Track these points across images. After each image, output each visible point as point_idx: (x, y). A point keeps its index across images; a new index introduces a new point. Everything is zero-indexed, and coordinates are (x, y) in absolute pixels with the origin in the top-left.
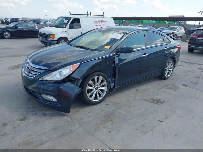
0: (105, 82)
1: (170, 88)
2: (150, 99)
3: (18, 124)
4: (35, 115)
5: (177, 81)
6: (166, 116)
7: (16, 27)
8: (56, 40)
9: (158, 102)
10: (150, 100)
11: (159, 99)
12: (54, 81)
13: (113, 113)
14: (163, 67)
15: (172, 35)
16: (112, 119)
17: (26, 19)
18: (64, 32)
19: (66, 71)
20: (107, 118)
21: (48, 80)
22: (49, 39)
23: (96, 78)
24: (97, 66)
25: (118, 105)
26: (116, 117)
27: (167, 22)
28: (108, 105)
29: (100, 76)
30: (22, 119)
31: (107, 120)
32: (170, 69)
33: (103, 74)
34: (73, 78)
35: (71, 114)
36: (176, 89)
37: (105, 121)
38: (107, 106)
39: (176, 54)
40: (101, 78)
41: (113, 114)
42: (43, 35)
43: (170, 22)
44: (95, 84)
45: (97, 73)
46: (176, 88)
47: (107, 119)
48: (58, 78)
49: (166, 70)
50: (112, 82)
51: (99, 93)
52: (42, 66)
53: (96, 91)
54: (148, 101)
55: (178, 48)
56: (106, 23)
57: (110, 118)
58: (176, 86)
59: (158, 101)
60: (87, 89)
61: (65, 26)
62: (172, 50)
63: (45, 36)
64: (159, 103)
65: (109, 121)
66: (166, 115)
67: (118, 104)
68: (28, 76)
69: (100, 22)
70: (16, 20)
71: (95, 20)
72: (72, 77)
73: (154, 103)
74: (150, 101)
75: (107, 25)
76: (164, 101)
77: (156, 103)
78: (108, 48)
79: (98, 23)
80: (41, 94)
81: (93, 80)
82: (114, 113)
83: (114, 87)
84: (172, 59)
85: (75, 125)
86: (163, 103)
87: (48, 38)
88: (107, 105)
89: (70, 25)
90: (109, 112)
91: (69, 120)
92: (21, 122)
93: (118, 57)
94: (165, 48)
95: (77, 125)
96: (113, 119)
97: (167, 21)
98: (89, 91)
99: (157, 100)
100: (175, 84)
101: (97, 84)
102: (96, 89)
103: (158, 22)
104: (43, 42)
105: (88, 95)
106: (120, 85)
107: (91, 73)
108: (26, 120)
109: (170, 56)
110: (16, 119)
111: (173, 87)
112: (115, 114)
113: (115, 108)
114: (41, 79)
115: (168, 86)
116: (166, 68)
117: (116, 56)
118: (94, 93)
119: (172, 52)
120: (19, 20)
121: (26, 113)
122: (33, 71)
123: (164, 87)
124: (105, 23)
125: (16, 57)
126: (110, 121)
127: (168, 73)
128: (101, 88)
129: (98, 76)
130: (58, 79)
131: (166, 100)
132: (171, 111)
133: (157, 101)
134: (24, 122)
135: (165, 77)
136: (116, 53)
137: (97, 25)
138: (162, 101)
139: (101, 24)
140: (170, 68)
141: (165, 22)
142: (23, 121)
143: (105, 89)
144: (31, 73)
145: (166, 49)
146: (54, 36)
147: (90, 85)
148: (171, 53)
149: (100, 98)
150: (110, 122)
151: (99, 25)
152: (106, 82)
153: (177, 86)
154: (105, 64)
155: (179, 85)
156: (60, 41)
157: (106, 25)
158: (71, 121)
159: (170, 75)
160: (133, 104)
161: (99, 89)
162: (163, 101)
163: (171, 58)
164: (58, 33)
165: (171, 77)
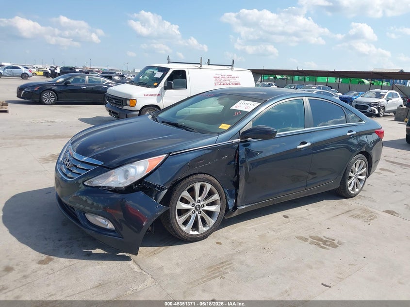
0: (216, 197)
1: (357, 217)
2: (311, 237)
3: (34, 271)
4: (70, 254)
5: (375, 202)
6: (341, 276)
7: (66, 83)
8: (137, 111)
9: (327, 243)
10: (310, 239)
11: (330, 238)
12: (111, 187)
13: (227, 261)
14: (343, 172)
15: (374, 108)
16: (224, 273)
17: (90, 69)
18: (154, 95)
19: (138, 170)
20: (213, 270)
21: (100, 187)
22: (125, 107)
23: (197, 187)
24: (201, 162)
25: (240, 245)
26: (233, 270)
27: (366, 81)
28: (220, 243)
29: (205, 183)
30: (43, 260)
31: (213, 276)
32: (359, 177)
33: (213, 179)
34: (149, 184)
35: (141, 257)
36: (371, 220)
37: (208, 277)
38: (218, 245)
39: (373, 146)
40: (208, 187)
41: (227, 263)
42: (114, 99)
43: (372, 82)
44: (194, 198)
45: (200, 176)
46: (370, 216)
47: (214, 274)
48: (120, 184)
49: (350, 177)
50: (232, 197)
51: (202, 218)
52: (93, 157)
53: (196, 213)
54: (306, 240)
55: (378, 133)
56: (237, 80)
57: (219, 272)
58: (371, 212)
59: (327, 241)
60: (178, 207)
61: (156, 84)
62: (364, 138)
63: (118, 102)
64: (328, 245)
65: (217, 276)
66: (341, 274)
67: (242, 242)
68: (66, 175)
69: (226, 78)
70: (71, 70)
71: (216, 74)
72: (146, 182)
73: (318, 245)
74: (309, 241)
75: (240, 84)
76: (340, 243)
77: (322, 245)
78: (227, 128)
79: (222, 81)
80: (86, 212)
81: (191, 191)
82: (229, 262)
83: (235, 208)
84: (364, 156)
85: (145, 280)
86: (338, 246)
87: (122, 105)
88: (217, 243)
89: (166, 82)
90: (220, 258)
91: (136, 270)
92: (40, 265)
93: (244, 146)
94: (349, 132)
95: (149, 281)
96: (227, 273)
97: (366, 79)
98: (181, 212)
99: (324, 239)
100: (370, 209)
101: (199, 198)
102: (197, 210)
103: (347, 80)
104: (113, 112)
105: (180, 220)
106: (249, 204)
107: (188, 177)
108: (51, 263)
109: (359, 150)
110: (33, 261)
111: (363, 215)
112: (231, 264)
113: (234, 252)
114: (88, 183)
115: (352, 211)
116: (351, 174)
117: (241, 144)
118: (192, 216)
119: (364, 141)
120: (77, 70)
121: (54, 250)
122: (76, 166)
123: (343, 213)
124: (234, 81)
125: (57, 140)
126: (219, 278)
127: (356, 185)
128: (206, 208)
129: (203, 183)
130: (120, 186)
131: (345, 241)
132: (352, 265)
133: (325, 242)
134: (45, 266)
135: (348, 193)
136: (241, 139)
137: (219, 83)
138: (336, 242)
139: (228, 83)
140: (361, 175)
141: (363, 82)
142: (43, 266)
143: (215, 209)
144: (71, 171)
145: (351, 135)
146: (134, 102)
147: (184, 200)
148: (361, 144)
149: (203, 229)
150: (218, 280)
151: (222, 84)
152: (218, 196)
153: (372, 214)
154: (217, 160)
155: (377, 211)
156: (146, 111)
157: (237, 84)
158: (140, 271)
159: (360, 188)
160: (272, 245)
161: (203, 210)
162: (338, 243)
163: (362, 153)
164: (142, 96)
165: (361, 193)
